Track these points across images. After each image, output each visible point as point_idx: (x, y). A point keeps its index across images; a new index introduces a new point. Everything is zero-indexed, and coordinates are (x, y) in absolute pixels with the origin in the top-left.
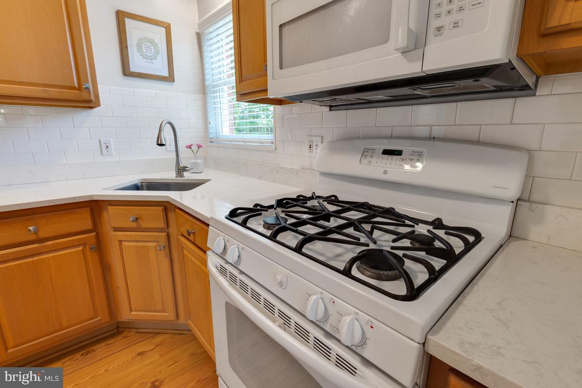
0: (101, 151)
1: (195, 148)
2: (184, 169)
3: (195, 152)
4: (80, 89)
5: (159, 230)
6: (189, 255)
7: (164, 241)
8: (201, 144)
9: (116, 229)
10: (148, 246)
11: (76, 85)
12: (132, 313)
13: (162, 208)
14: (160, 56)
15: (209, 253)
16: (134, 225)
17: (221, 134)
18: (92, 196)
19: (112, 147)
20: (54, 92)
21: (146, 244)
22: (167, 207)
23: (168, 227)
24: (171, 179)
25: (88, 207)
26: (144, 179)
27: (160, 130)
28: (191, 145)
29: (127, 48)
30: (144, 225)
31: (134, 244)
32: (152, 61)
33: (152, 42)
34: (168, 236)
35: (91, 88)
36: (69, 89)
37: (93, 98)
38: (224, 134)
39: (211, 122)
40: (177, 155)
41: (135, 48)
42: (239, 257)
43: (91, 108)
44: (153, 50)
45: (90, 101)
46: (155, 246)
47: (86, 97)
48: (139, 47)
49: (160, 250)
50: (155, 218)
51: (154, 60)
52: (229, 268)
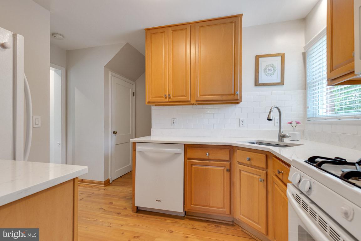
0: (240, 124)
1: (294, 124)
2: (284, 136)
3: (294, 127)
4: (234, 95)
5: (262, 169)
6: (278, 189)
7: (264, 177)
8: (299, 121)
9: (240, 163)
10: (254, 177)
11: (233, 93)
12: (241, 216)
13: (264, 155)
14: (276, 72)
15: (289, 185)
16: (248, 162)
17: (317, 115)
18: (231, 143)
19: (245, 122)
20: (224, 97)
21: (253, 175)
22: (268, 155)
23: (267, 168)
24: (275, 142)
25: (228, 148)
26: (258, 140)
27: (270, 112)
28: (291, 122)
29: (258, 72)
30: (253, 163)
31: (247, 174)
32: (271, 76)
33: (272, 66)
34: (267, 174)
35: (239, 94)
36: (230, 95)
37: (239, 98)
38: (320, 114)
39: (309, 107)
40: (280, 127)
41: (263, 71)
42: (310, 188)
43: (238, 103)
44: (273, 70)
45: (237, 100)
46: (258, 178)
47: (236, 98)
48: (265, 70)
49: (261, 181)
50: (260, 161)
51: (273, 75)
52: (303, 197)
